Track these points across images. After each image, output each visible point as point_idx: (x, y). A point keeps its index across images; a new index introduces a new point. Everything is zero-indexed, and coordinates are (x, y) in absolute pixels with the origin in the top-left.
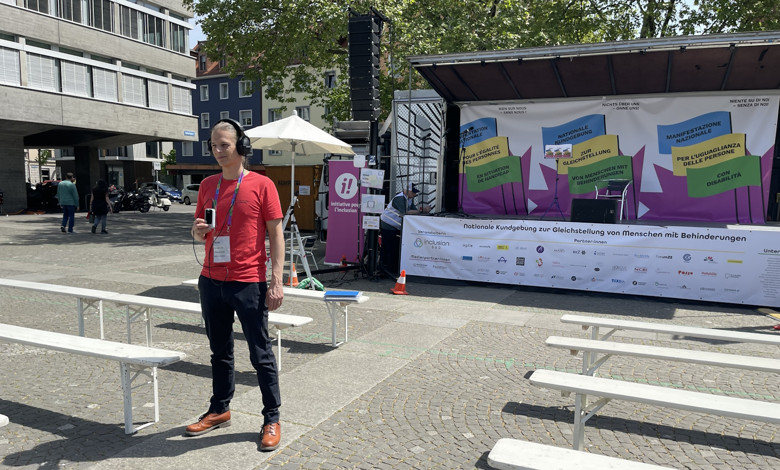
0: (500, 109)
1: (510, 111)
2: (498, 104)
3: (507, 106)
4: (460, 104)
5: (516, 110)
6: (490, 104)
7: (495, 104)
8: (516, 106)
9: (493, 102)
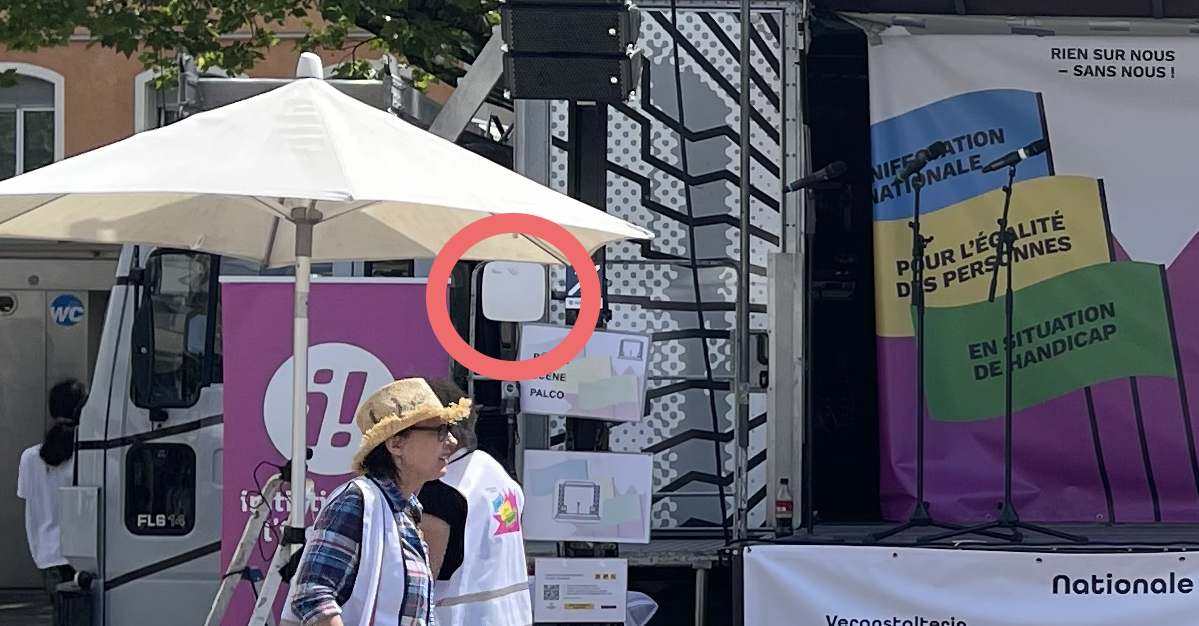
0: (1055, 53)
1: (1103, 63)
2: (1052, 33)
3: (1090, 44)
4: (873, 23)
5: (1129, 63)
6: (1017, 31)
7: (1040, 33)
8: (1128, 45)
9: (1031, 22)
